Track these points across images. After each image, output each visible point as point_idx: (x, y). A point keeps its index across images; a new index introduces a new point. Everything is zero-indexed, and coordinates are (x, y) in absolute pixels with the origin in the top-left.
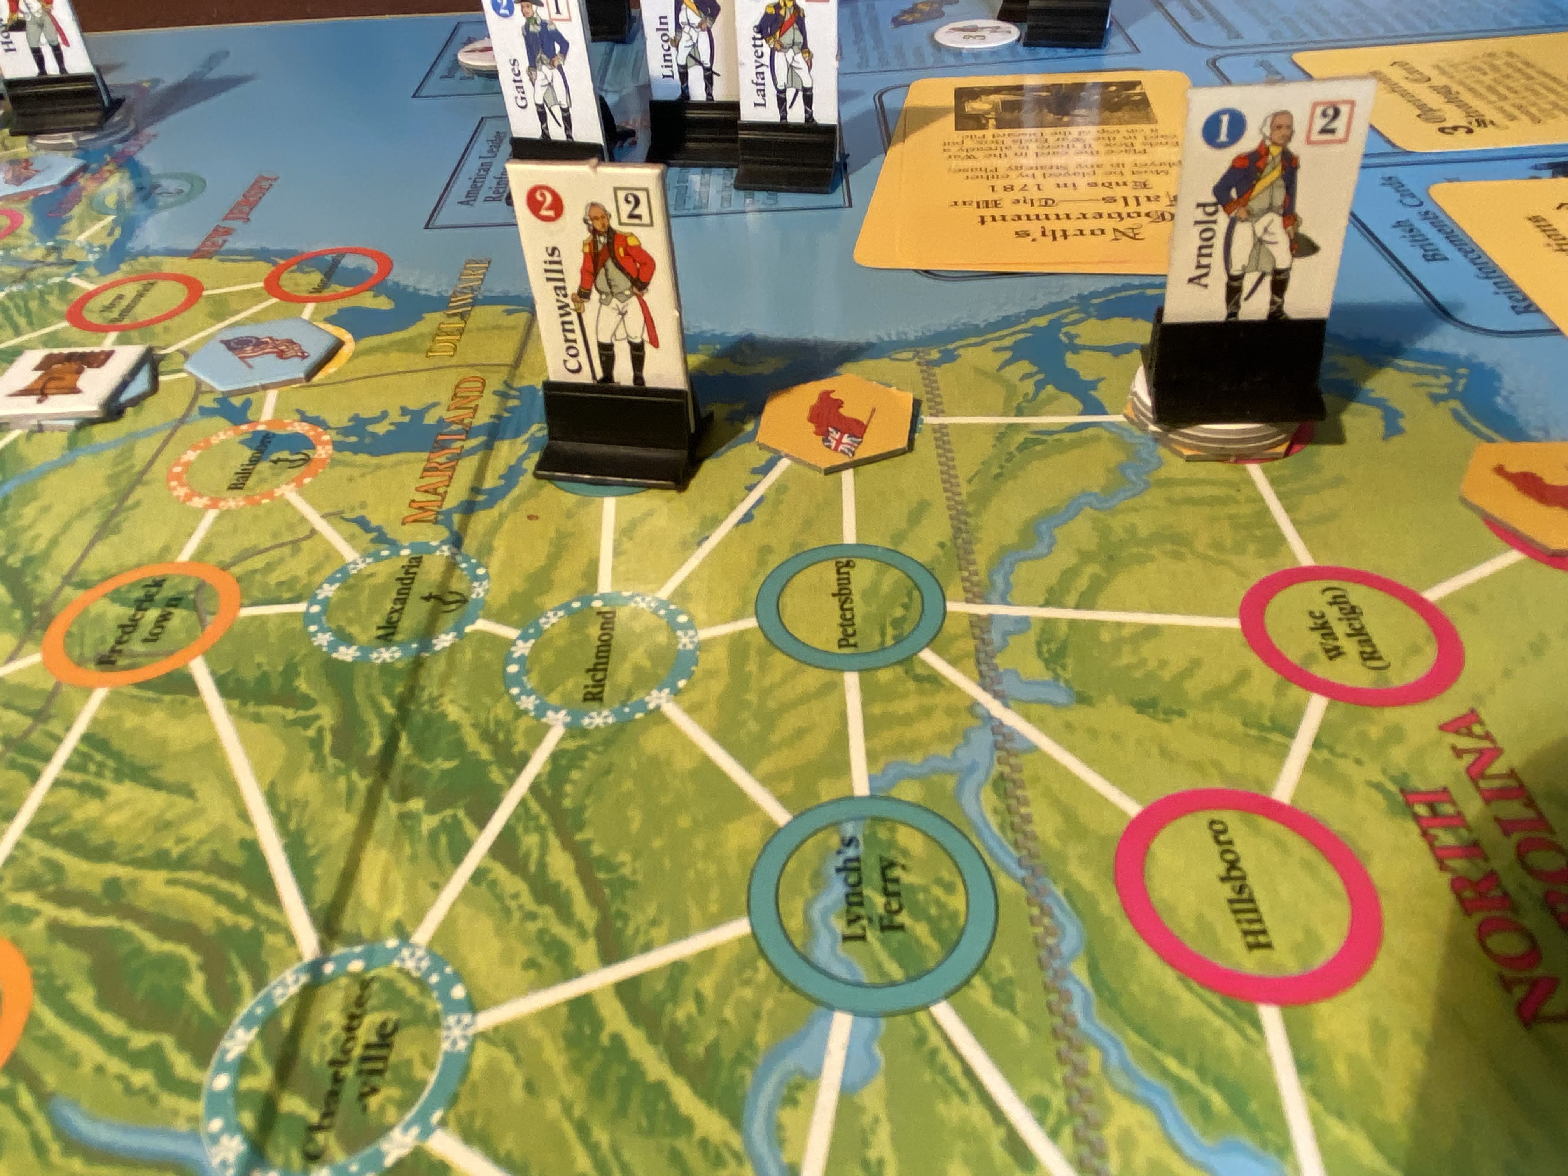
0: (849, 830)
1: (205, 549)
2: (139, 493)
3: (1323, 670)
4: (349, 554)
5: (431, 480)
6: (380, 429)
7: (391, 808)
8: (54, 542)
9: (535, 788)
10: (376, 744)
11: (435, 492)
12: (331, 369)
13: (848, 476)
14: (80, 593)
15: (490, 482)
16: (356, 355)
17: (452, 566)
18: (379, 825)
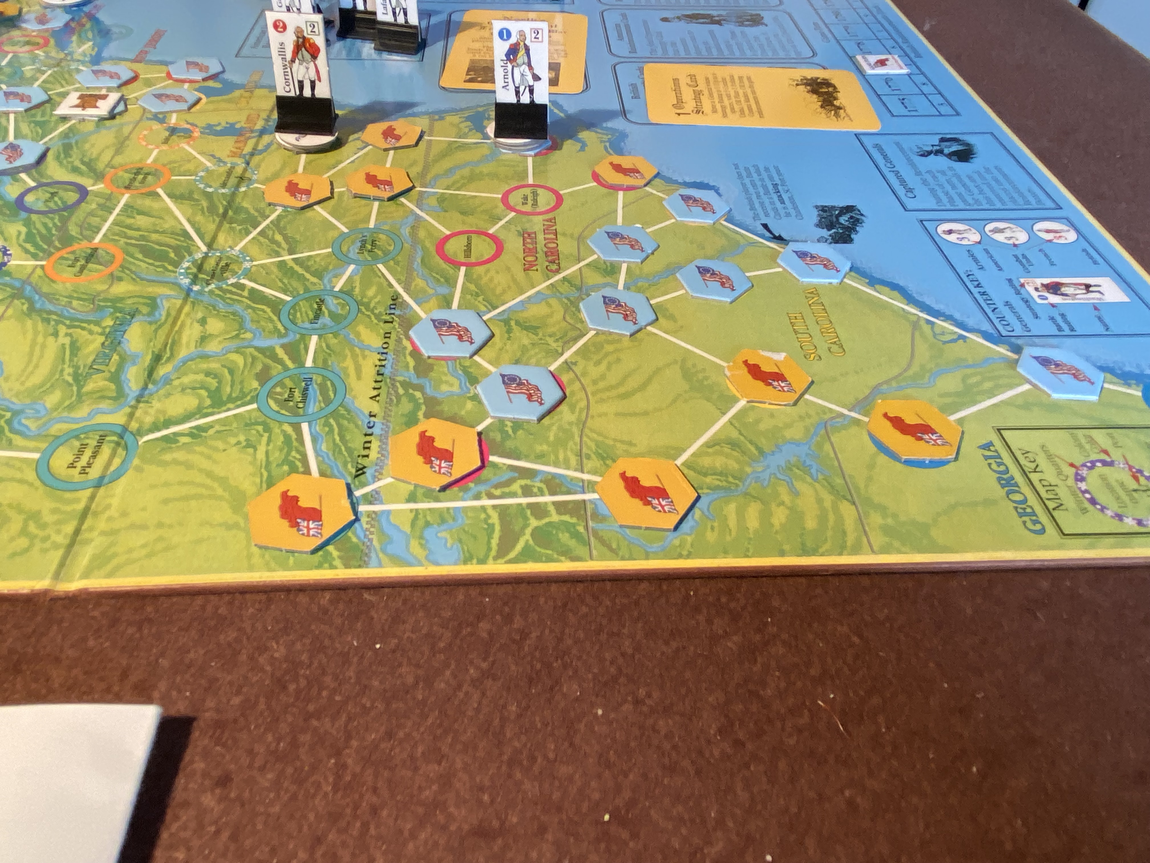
0: (365, 234)
1: (155, 160)
2: (127, 142)
3: (519, 207)
4: (209, 164)
5: (238, 145)
6: (219, 128)
7: (226, 226)
8: (99, 155)
9: (272, 222)
10: (221, 211)
11: (239, 148)
12: (198, 107)
13: (392, 152)
14: (112, 170)
15: (260, 147)
16: (207, 103)
17: (245, 170)
18: (223, 229)
